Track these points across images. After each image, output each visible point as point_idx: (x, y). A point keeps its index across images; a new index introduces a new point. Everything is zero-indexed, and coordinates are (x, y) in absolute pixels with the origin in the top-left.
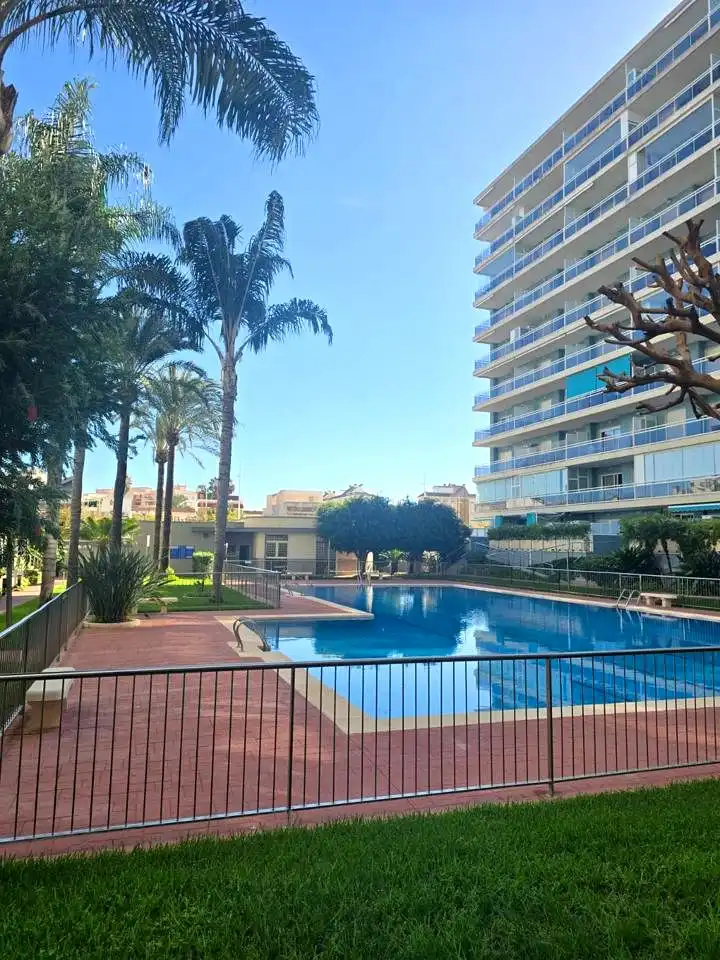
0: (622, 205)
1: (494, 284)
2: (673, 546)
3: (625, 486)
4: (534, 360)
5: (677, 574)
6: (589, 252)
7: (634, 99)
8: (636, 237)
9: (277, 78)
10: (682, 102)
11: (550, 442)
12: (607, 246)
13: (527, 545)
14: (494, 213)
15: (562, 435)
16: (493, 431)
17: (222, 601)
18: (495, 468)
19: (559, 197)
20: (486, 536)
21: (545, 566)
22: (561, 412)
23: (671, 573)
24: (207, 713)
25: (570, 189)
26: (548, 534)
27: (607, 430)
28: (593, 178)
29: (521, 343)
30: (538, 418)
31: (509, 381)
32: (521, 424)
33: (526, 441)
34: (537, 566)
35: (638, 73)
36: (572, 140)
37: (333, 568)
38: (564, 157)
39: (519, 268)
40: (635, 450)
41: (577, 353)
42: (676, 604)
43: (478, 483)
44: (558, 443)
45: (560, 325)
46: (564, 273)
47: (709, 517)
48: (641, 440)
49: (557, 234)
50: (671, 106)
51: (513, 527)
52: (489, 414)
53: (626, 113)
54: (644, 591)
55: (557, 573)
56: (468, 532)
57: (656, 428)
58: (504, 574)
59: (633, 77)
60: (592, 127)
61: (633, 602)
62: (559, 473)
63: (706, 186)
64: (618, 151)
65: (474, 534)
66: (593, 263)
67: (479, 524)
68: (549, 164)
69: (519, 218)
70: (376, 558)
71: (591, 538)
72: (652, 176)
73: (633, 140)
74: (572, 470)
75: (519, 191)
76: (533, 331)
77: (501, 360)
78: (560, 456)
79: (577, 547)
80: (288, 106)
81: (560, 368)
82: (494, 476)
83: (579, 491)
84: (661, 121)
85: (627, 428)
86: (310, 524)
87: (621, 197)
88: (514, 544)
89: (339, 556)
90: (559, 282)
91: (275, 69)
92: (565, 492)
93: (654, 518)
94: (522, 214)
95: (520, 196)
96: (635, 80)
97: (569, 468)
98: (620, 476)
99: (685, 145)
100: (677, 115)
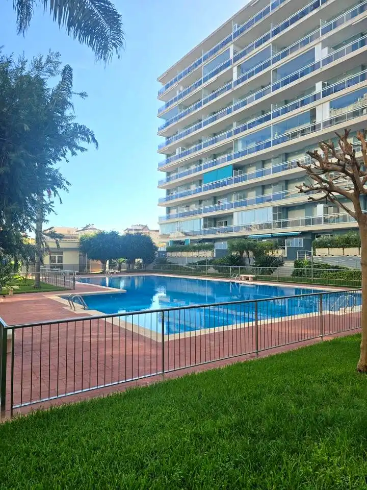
0: (230, 91)
1: (168, 124)
2: (251, 253)
3: (228, 226)
4: (187, 165)
5: (253, 266)
6: (214, 113)
7: (236, 39)
8: (236, 108)
9: (101, 14)
10: (258, 45)
11: (195, 205)
12: (223, 111)
13: (185, 254)
14: (167, 87)
15: (200, 202)
16: (167, 199)
17: (41, 287)
18: (168, 218)
19: (200, 83)
20: (165, 250)
21: (194, 264)
22: (200, 190)
23: (250, 266)
24: (87, 340)
25: (205, 80)
26: (195, 249)
27: (221, 200)
28: (217, 76)
29: (181, 156)
30: (189, 194)
31: (175, 174)
32: (181, 196)
33: (183, 204)
34: (190, 264)
35: (238, 27)
36: (207, 55)
37: (88, 268)
38: (203, 63)
39: (181, 117)
40: (234, 210)
41: (208, 162)
42: (255, 279)
43: (161, 224)
44: (198, 206)
45: (200, 148)
46: (202, 122)
47: (266, 240)
48: (236, 205)
49: (199, 102)
50: (252, 46)
51: (178, 246)
52: (165, 190)
53: (232, 45)
54: (241, 274)
55: (200, 267)
56: (156, 248)
57: (243, 200)
58: (175, 268)
59: (235, 28)
60: (216, 50)
61: (237, 279)
62: (199, 220)
63: (267, 88)
64: (228, 64)
65: (159, 250)
66: (215, 119)
67: (161, 244)
68: (195, 65)
69: (180, 91)
70: (110, 263)
71: (215, 250)
72: (244, 79)
73: (236, 59)
74: (205, 218)
75: (180, 77)
76: (187, 150)
77: (172, 163)
78: (200, 212)
79: (208, 255)
80: (108, 31)
81: (200, 169)
82: (168, 221)
83: (208, 229)
84: (248, 52)
85: (230, 200)
86: (76, 246)
87: (229, 88)
88: (179, 254)
89: (91, 262)
90: (200, 126)
91: (100, 7)
92: (202, 229)
93: (243, 241)
94: (181, 89)
95: (181, 80)
96: (237, 30)
97: (204, 217)
98: (226, 222)
99: (259, 66)
100: (256, 51)
